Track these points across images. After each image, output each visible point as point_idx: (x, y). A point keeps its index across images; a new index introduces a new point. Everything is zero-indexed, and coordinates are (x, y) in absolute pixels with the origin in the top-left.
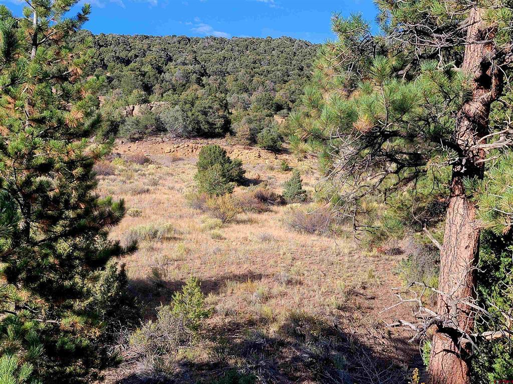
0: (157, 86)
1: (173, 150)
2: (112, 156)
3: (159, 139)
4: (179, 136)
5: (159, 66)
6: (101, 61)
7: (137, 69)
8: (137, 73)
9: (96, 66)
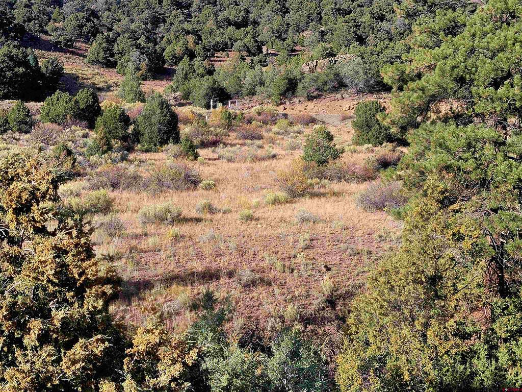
1: (352, 107)
2: (278, 117)
3: (339, 96)
4: (360, 92)
7: (352, 20)
8: (350, 24)
9: (312, 20)
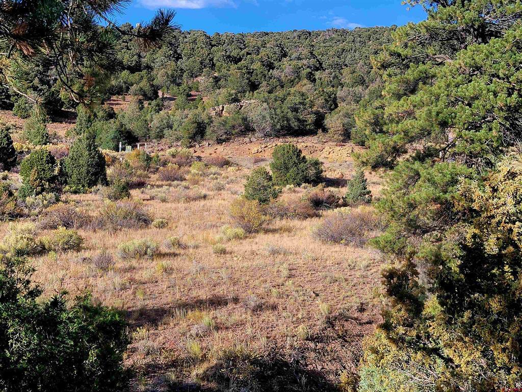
0: (264, 83)
1: (260, 150)
2: (192, 160)
3: (247, 140)
4: (267, 135)
5: (270, 63)
6: (210, 60)
7: (244, 67)
8: (244, 71)
9: (205, 66)
